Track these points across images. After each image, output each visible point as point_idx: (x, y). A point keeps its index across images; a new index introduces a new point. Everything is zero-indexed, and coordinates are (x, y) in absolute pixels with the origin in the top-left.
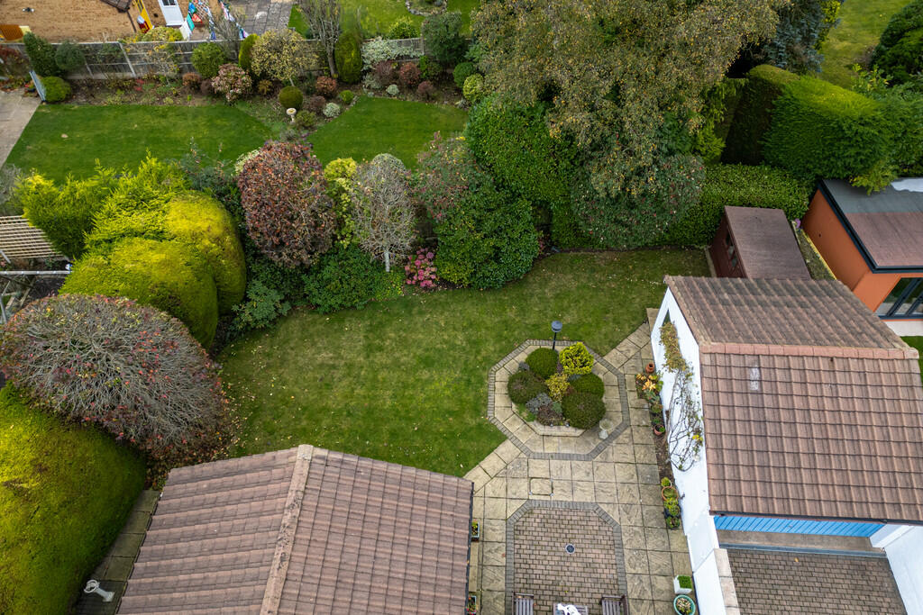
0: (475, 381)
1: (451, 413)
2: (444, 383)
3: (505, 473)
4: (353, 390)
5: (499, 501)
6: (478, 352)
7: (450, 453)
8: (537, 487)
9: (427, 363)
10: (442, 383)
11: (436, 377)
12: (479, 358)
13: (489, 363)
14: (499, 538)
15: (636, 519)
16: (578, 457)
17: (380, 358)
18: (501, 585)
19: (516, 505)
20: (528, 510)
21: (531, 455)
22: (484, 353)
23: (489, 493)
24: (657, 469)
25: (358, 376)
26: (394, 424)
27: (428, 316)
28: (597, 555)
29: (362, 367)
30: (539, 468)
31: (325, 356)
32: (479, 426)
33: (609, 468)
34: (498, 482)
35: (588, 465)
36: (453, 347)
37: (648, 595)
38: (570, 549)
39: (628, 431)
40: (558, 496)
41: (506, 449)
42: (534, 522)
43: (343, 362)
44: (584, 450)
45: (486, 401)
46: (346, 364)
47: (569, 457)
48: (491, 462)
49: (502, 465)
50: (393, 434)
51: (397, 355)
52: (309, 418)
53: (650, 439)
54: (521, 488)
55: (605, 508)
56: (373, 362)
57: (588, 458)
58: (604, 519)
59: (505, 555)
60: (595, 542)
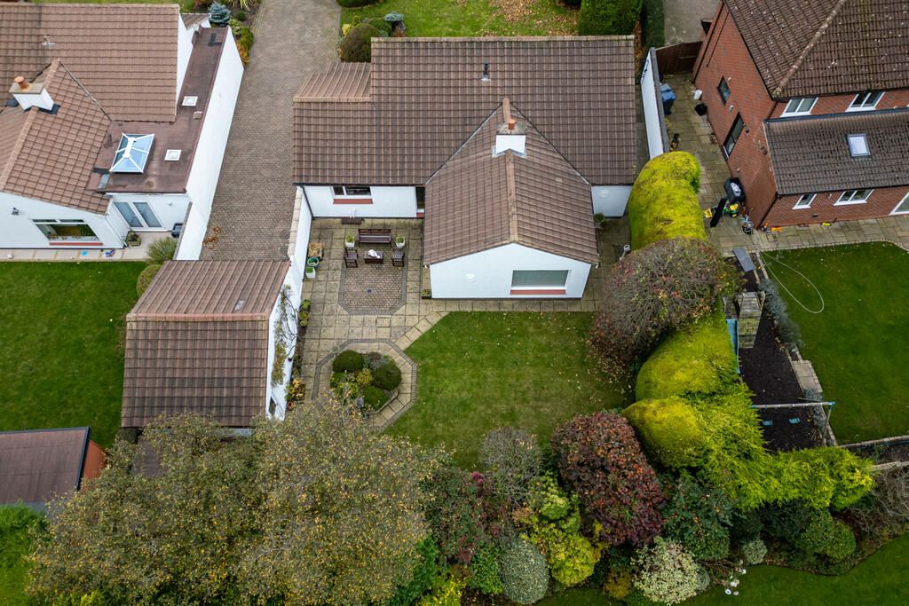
0: (426, 392)
1: (443, 366)
2: (449, 388)
3: (406, 329)
4: (518, 380)
5: (410, 313)
6: (424, 416)
7: (442, 339)
8: (386, 322)
9: (464, 405)
10: (452, 388)
11: (456, 394)
12: (423, 411)
13: (416, 408)
14: (410, 294)
15: (327, 309)
16: (357, 341)
17: (502, 407)
18: (409, 273)
19: (398, 312)
20: (393, 309)
21: (388, 341)
22: (419, 416)
23: (416, 317)
24: (307, 336)
25: (516, 392)
26: (482, 356)
27: (468, 451)
28: (354, 289)
29: (515, 399)
30: (384, 333)
31: (546, 409)
32: (423, 358)
33: (338, 335)
34: (411, 324)
35: (351, 337)
36: (445, 421)
37: (330, 272)
38: (369, 291)
39: (320, 360)
40: (374, 318)
41: (404, 344)
42: (389, 303)
43: (531, 403)
44: (352, 347)
45: (418, 377)
46: (528, 403)
47: (363, 341)
48: (414, 335)
49: (408, 334)
50: (481, 350)
51: (489, 411)
52: (544, 359)
53: (305, 356)
54: (395, 321)
55: (345, 312)
56: (508, 404)
57: (350, 341)
58: (347, 307)
59: (407, 286)
60: (355, 295)
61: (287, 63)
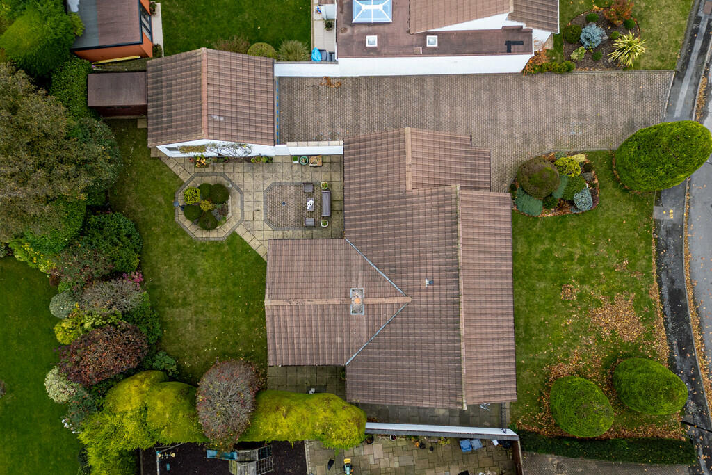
0: (202, 247)
1: (222, 258)
2: (205, 263)
3: (252, 231)
4: (211, 309)
5: (265, 234)
6: (185, 247)
7: (243, 258)
8: (257, 217)
9: (193, 273)
10: (204, 265)
11: (201, 267)
12: (189, 246)
13: (191, 241)
14: (281, 233)
15: (269, 175)
16: (242, 198)
17: (191, 298)
18: (300, 232)
19: (266, 226)
20: (269, 221)
21: (242, 219)
22: (186, 244)
23: (262, 238)
24: (246, 163)
25: (203, 308)
26: (230, 285)
27: (161, 275)
28: (286, 193)
29: (197, 307)
30: (248, 216)
31: (190, 327)
32: (229, 244)
33: (247, 185)
34: (256, 235)
35: (245, 194)
36: (182, 260)
37: (300, 174)
38: (284, 204)
39: (227, 174)
40: (261, 208)
41: (240, 231)
42: (274, 219)
43: (194, 317)
44: (238, 196)
45: (214, 241)
46: (195, 315)
47: (242, 202)
48: (247, 238)
49: (248, 233)
50: (235, 285)
51: (188, 290)
52: (228, 327)
53: (230, 164)
54: (259, 224)
55: (265, 188)
56: (193, 302)
57: (242, 193)
58: (270, 189)
59: (288, 230)
60: (281, 193)
61: (534, 109)
